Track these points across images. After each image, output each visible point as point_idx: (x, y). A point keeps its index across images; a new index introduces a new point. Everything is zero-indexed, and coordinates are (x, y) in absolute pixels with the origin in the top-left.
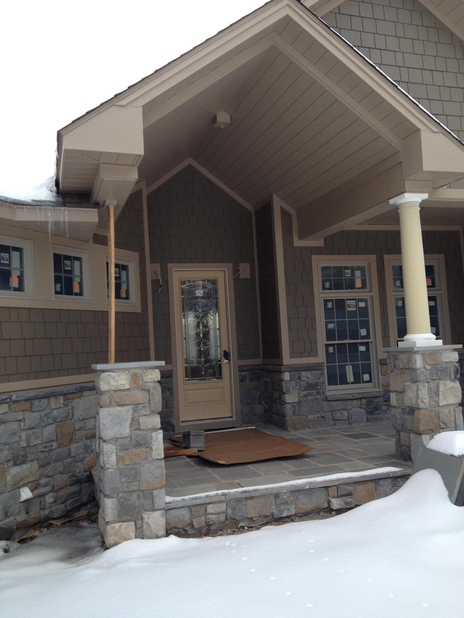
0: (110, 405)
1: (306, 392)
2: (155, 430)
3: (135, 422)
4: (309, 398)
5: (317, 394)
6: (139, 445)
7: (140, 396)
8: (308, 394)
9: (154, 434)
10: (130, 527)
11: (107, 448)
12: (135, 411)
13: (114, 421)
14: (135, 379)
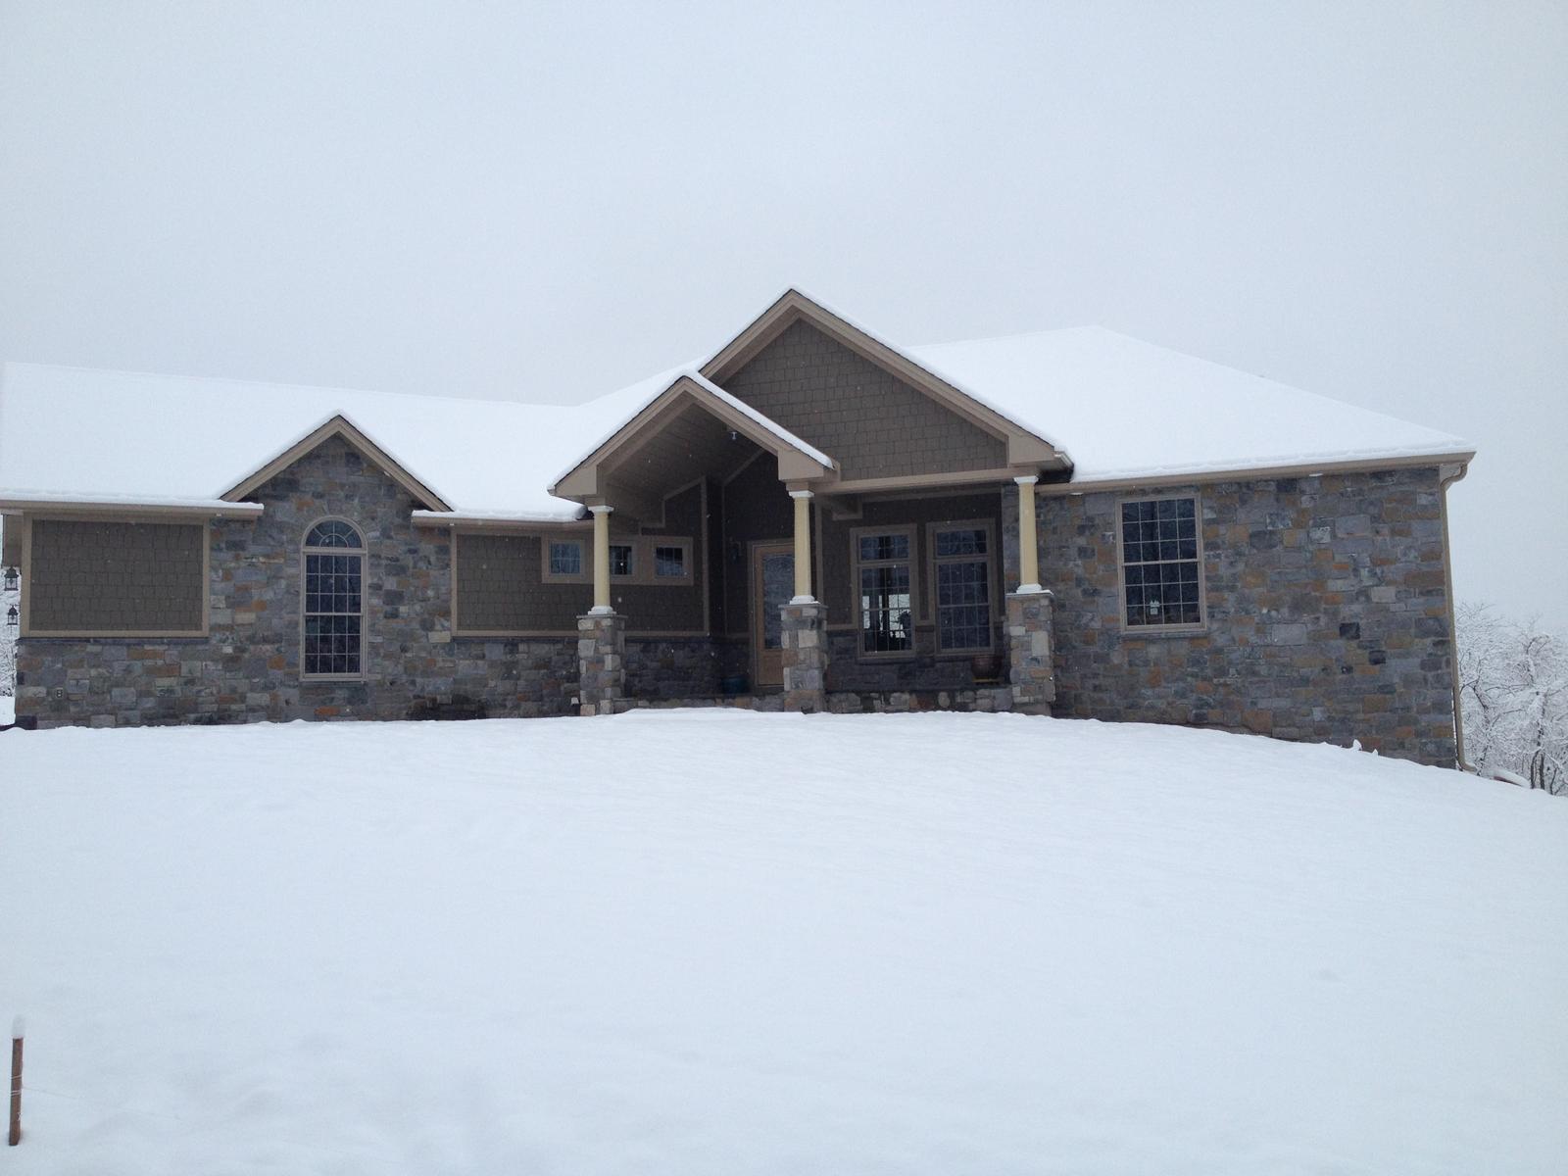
0: (583, 638)
1: (839, 656)
2: (607, 654)
3: (596, 649)
4: (842, 662)
5: (851, 658)
6: (598, 662)
7: (598, 633)
8: (841, 658)
9: (606, 656)
10: (592, 707)
11: (582, 662)
12: (596, 642)
13: (585, 648)
14: (597, 624)
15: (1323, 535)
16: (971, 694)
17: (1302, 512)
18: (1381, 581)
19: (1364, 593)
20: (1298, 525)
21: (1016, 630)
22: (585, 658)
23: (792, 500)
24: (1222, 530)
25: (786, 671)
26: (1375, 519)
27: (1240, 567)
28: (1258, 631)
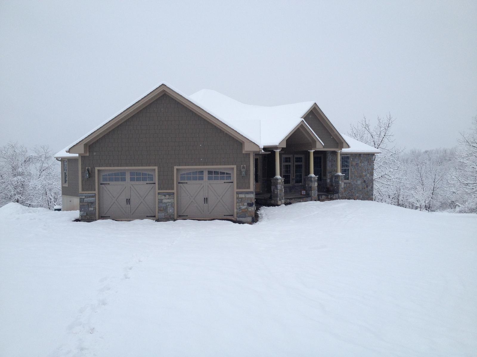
0: (279, 184)
3: (281, 187)
6: (281, 190)
7: (281, 183)
9: (283, 189)
10: (280, 202)
12: (281, 185)
13: (279, 187)
14: (281, 180)
15: (363, 164)
16: (333, 195)
17: (361, 160)
18: (368, 173)
19: (366, 175)
20: (360, 163)
21: (340, 182)
22: (279, 190)
23: (309, 152)
24: (353, 163)
25: (313, 191)
26: (368, 162)
27: (355, 170)
28: (356, 182)
